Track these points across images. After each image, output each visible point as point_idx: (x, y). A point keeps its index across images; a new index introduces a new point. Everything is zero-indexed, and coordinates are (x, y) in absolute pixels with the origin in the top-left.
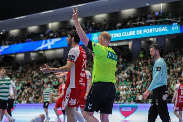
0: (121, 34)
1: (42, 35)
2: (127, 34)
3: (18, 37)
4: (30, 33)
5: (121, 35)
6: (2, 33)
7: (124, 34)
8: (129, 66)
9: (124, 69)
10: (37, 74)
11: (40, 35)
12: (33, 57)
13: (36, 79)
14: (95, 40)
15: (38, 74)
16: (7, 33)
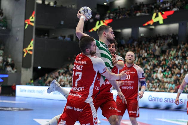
10: (146, 54)
12: (142, 33)
13: (144, 61)
15: (148, 54)
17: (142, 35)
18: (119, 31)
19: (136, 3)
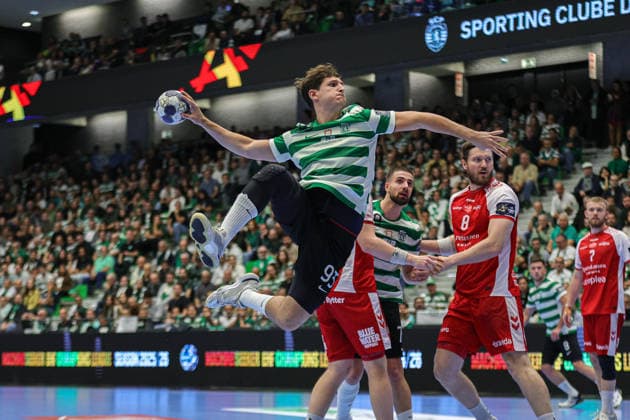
0: (553, 16)
1: (200, 30)
2: (575, 14)
3: (97, 39)
4: (151, 20)
5: (548, 18)
6: (27, 24)
7: (564, 14)
8: (590, 157)
9: (564, 169)
11: (191, 29)
14: (434, 43)
16: (50, 23)
17: (164, 135)
18: (81, 122)
19: (144, 19)
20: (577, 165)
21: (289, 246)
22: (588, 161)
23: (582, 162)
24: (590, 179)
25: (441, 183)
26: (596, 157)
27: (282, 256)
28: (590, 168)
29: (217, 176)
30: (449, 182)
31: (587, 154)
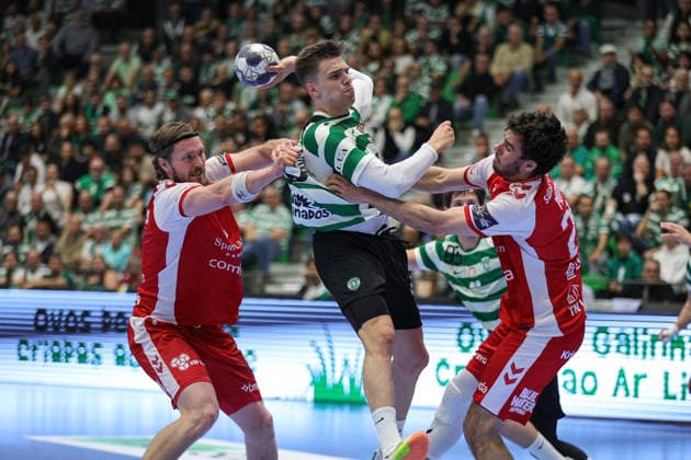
20: (593, 47)
21: (139, 160)
22: (611, 41)
23: (601, 42)
24: (611, 71)
25: (381, 68)
26: (624, 35)
27: (127, 175)
28: (612, 54)
29: (33, 39)
30: (393, 66)
31: (611, 29)
